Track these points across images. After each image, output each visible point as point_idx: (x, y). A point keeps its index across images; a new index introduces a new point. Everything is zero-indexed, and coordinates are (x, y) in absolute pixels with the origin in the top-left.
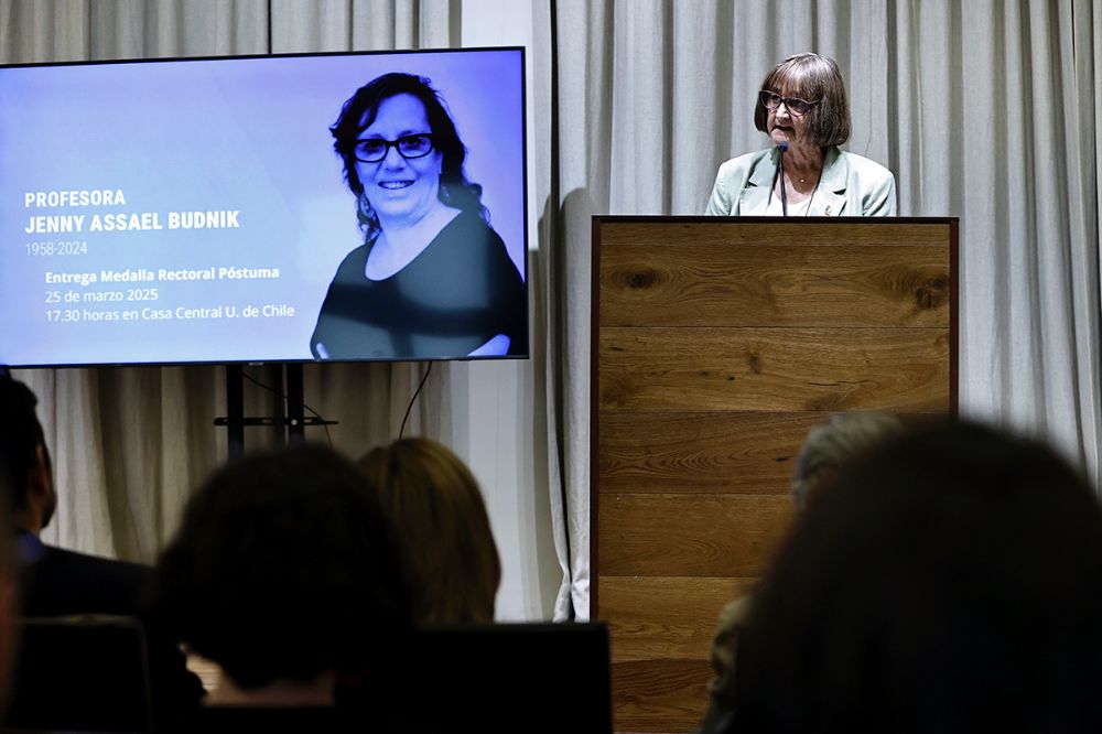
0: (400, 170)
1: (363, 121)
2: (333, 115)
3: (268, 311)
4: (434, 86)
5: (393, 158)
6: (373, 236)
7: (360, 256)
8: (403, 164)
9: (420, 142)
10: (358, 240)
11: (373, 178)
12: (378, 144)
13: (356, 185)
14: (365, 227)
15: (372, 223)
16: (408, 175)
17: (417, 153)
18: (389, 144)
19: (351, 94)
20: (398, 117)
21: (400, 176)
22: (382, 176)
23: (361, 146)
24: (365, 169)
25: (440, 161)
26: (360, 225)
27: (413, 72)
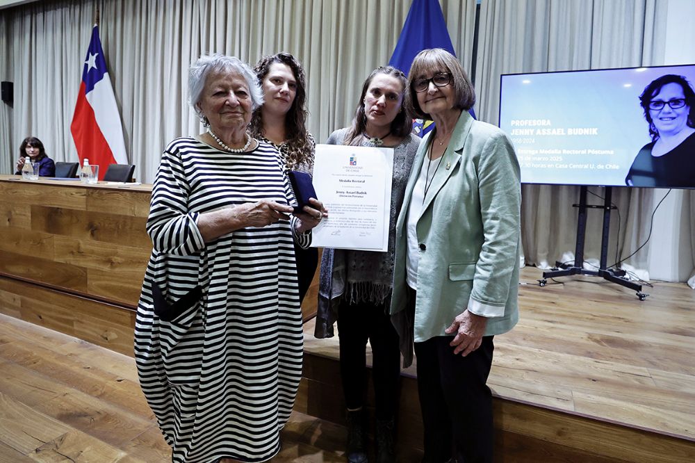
0: (670, 113)
1: (653, 94)
2: (641, 92)
3: (608, 167)
4: (687, 79)
5: (667, 108)
6: (656, 139)
7: (649, 147)
8: (671, 111)
9: (680, 102)
10: (649, 141)
11: (657, 116)
12: (660, 103)
13: (649, 119)
14: (652, 135)
15: (655, 133)
16: (673, 115)
17: (678, 106)
18: (665, 103)
19: (649, 83)
20: (670, 92)
21: (670, 116)
22: (661, 115)
23: (653, 104)
24: (654, 113)
25: (688, 110)
26: (650, 134)
27: (678, 74)
